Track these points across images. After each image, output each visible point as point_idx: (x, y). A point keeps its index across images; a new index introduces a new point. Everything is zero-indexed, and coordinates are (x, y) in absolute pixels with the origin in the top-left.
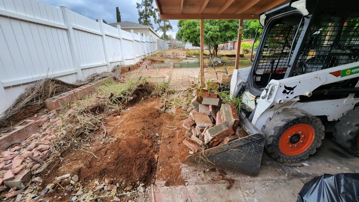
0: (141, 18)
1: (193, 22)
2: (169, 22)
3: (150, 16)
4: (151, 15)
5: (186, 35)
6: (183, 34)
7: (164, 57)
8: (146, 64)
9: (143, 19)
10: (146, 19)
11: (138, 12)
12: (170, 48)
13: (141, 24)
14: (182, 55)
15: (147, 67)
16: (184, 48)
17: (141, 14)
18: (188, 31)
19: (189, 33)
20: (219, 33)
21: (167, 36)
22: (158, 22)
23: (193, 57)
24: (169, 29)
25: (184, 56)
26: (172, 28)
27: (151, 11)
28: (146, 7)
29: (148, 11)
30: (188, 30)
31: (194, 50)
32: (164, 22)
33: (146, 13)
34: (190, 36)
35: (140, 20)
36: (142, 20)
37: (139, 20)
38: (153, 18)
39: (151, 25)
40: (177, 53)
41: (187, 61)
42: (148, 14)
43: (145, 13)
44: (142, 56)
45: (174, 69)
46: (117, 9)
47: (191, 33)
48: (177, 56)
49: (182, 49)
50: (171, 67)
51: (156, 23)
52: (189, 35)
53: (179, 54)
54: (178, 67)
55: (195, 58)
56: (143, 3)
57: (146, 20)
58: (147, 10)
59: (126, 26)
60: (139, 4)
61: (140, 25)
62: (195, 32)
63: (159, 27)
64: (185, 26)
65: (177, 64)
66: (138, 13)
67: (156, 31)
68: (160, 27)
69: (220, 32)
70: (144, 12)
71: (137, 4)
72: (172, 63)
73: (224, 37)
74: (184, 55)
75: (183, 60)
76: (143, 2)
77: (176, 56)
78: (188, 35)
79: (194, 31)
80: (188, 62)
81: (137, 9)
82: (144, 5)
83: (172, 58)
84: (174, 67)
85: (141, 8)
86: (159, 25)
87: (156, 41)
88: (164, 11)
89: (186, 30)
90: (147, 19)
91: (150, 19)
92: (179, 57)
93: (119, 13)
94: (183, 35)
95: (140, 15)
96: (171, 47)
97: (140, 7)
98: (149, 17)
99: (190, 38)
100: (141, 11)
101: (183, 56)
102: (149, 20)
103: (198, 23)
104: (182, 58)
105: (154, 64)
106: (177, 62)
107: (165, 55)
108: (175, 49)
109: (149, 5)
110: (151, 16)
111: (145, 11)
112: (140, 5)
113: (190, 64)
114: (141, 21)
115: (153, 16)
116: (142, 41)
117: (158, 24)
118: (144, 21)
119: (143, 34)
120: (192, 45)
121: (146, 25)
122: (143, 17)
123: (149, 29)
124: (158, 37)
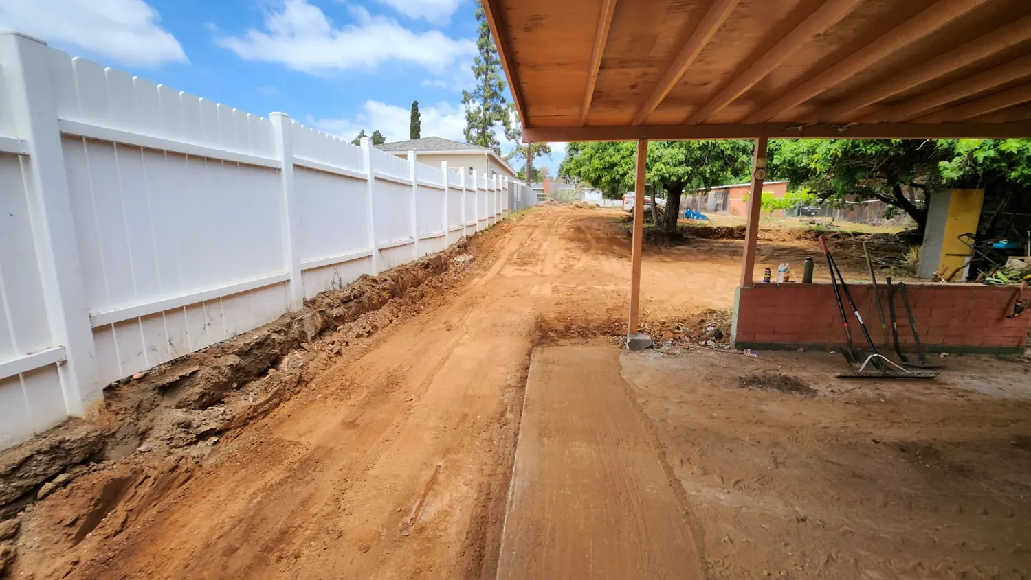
0: (472, 127)
3: (494, 122)
4: (498, 120)
9: (476, 129)
11: (466, 112)
13: (471, 142)
17: (470, 118)
21: (536, 171)
22: (514, 137)
24: (542, 153)
27: (498, 110)
28: (485, 101)
29: (491, 110)
33: (485, 114)
35: (469, 132)
36: (474, 133)
37: (467, 131)
38: (502, 126)
39: (495, 143)
43: (481, 115)
46: (415, 104)
51: (508, 139)
56: (477, 91)
57: (484, 132)
58: (489, 108)
60: (469, 92)
61: (466, 146)
63: (515, 150)
66: (465, 115)
67: (506, 160)
70: (479, 112)
71: (464, 92)
76: (478, 89)
78: (596, 173)
81: (464, 106)
82: (481, 96)
85: (473, 102)
87: (506, 186)
89: (590, 160)
90: (487, 129)
91: (494, 129)
93: (419, 115)
95: (468, 120)
96: (544, 199)
97: (470, 101)
98: (491, 125)
100: (472, 111)
102: (491, 132)
109: (494, 95)
110: (497, 122)
111: (482, 110)
112: (470, 96)
114: (470, 134)
115: (501, 122)
116: (469, 187)
117: (513, 140)
118: (478, 133)
119: (471, 169)
120: (604, 194)
121: (482, 145)
122: (476, 124)
123: (490, 156)
124: (512, 174)
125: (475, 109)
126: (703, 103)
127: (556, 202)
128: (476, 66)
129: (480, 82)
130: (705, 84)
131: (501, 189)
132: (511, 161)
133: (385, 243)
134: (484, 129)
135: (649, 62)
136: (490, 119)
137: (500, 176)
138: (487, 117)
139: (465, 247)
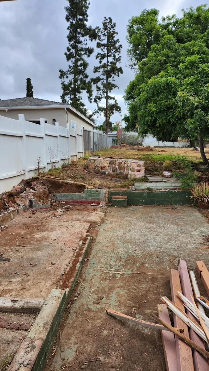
0: (65, 94)
1: (167, 84)
2: (114, 101)
3: (81, 90)
4: (84, 89)
5: (146, 119)
6: (136, 117)
7: (91, 171)
8: (31, 196)
9: (69, 95)
10: (75, 95)
11: (62, 84)
12: (115, 145)
14: (133, 170)
15: (34, 204)
16: (141, 145)
18: (152, 107)
19: (153, 113)
21: (111, 124)
22: (95, 101)
23: (163, 176)
24: (114, 111)
25: (139, 171)
26: (120, 110)
27: (83, 82)
28: (75, 76)
29: (79, 82)
30: (152, 104)
31: (161, 149)
32: (106, 100)
33: (75, 85)
34: (156, 120)
35: (64, 97)
36: (68, 98)
38: (87, 93)
40: (121, 163)
41: (148, 185)
42: (78, 88)
43: (72, 86)
44: (26, 173)
45: (108, 210)
46: (29, 80)
47: (160, 112)
48: (122, 171)
49: (136, 147)
50: (103, 204)
51: (91, 102)
52: (154, 116)
53: (126, 165)
54: (120, 205)
55: (171, 176)
56: (70, 69)
58: (77, 81)
59: (22, 106)
60: (64, 71)
62: (172, 108)
63: (97, 110)
64: (143, 95)
65: (117, 194)
66: (61, 86)
68: (100, 109)
70: (71, 84)
72: (104, 191)
74: (139, 168)
75: (136, 184)
77: (119, 171)
78: (152, 117)
79: (169, 108)
80: (149, 189)
81: (60, 80)
82: (73, 73)
83: (109, 175)
84: (111, 203)
85: (67, 77)
86: (97, 106)
87: (81, 133)
89: (146, 104)
91: (81, 95)
92: (125, 173)
93: (32, 87)
94: (139, 118)
95: (63, 90)
96: (117, 142)
97: (65, 76)
98: (80, 93)
99: (158, 125)
100: (66, 83)
101: (136, 173)
102: (79, 97)
103: (181, 85)
104: (133, 177)
105: (58, 195)
106: (118, 190)
107: (93, 166)
108: (124, 146)
109: (81, 72)
110: (83, 91)
111: (73, 82)
112: (64, 73)
113: (156, 195)
114: (65, 99)
115: (86, 90)
117: (95, 103)
118: (70, 98)
119: (55, 120)
120: (157, 138)
122: (68, 92)
123: (69, 110)
125: (68, 82)
127: (125, 144)
128: (68, 53)
129: (71, 63)
131: (76, 135)
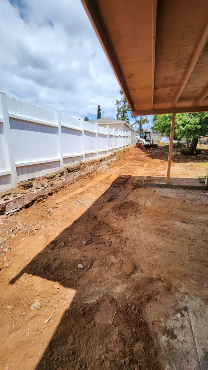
0: (119, 114)
5: (160, 129)
11: (117, 108)
13: (119, 119)
17: (119, 110)
19: (163, 127)
20: (199, 127)
21: (142, 130)
24: (145, 123)
26: (148, 122)
32: (140, 116)
36: (120, 116)
37: (117, 115)
39: (127, 120)
43: (123, 109)
46: (99, 107)
51: (133, 118)
57: (123, 115)
58: (126, 106)
59: (103, 123)
60: (119, 101)
61: (117, 121)
67: (132, 126)
68: (137, 121)
69: (200, 124)
71: (117, 101)
73: (204, 129)
76: (122, 99)
81: (116, 106)
82: (123, 102)
88: (136, 108)
89: (161, 123)
90: (125, 114)
93: (100, 110)
97: (119, 104)
100: (119, 108)
111: (123, 107)
116: (116, 135)
117: (134, 118)
118: (121, 116)
119: (117, 128)
121: (122, 120)
122: (120, 112)
123: (125, 124)
124: (133, 131)
125: (121, 107)
126: (197, 99)
129: (123, 96)
130: (195, 92)
131: (128, 136)
132: (133, 126)
133: (87, 152)
134: (124, 114)
135: (173, 85)
136: (126, 110)
137: (128, 131)
138: (125, 110)
139: (114, 155)
